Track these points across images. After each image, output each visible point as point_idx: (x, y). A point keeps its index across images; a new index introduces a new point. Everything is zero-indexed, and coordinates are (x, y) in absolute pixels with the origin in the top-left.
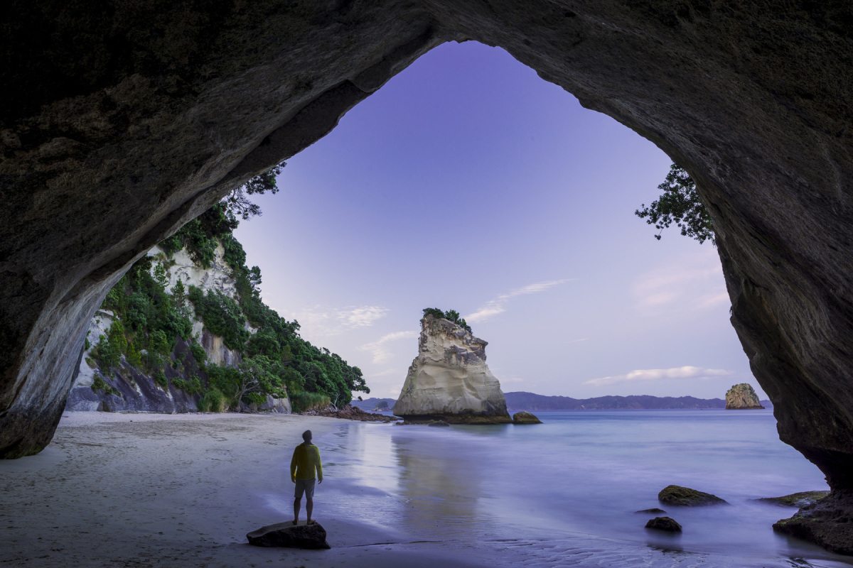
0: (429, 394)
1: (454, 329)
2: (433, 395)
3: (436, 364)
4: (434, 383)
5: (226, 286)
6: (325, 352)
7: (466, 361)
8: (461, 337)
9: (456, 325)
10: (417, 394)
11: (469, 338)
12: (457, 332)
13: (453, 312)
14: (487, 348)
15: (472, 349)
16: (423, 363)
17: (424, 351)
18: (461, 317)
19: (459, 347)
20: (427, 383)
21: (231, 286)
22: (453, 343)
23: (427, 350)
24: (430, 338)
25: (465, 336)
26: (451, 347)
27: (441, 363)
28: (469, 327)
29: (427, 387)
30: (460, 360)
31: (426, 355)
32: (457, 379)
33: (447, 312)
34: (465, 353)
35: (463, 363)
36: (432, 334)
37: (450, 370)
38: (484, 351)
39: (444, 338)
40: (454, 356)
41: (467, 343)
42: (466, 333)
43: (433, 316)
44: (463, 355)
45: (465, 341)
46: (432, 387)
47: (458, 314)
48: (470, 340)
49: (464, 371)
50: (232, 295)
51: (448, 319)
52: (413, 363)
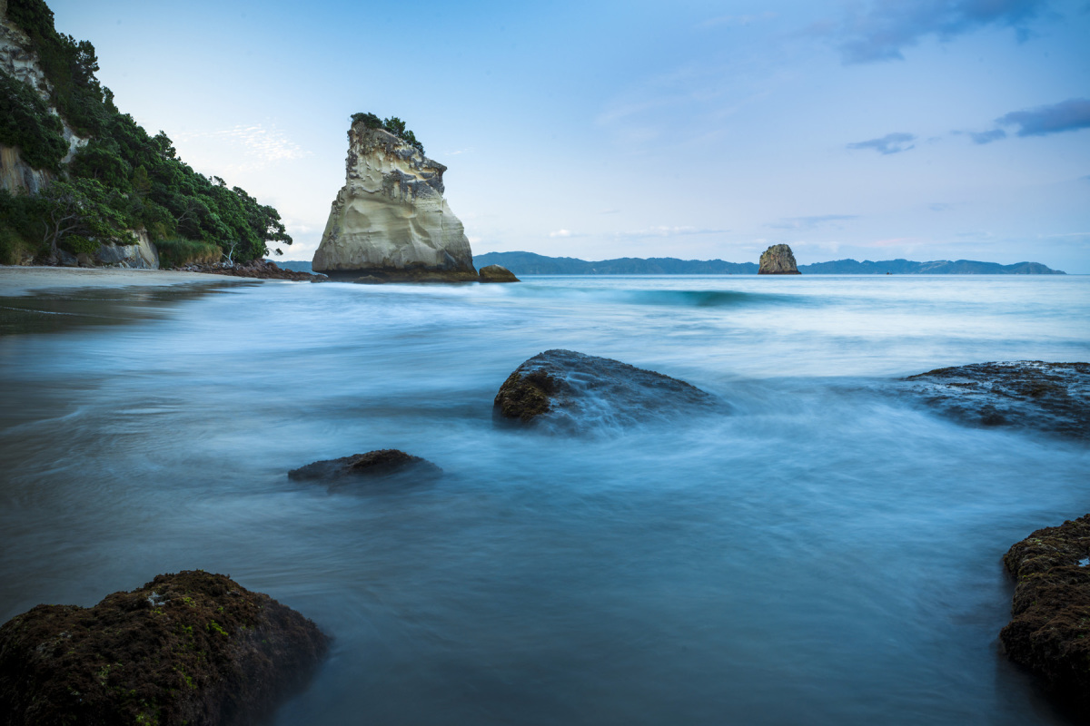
0: (362, 240)
1: (397, 146)
2: (367, 242)
3: (371, 197)
4: (369, 225)
5: (18, 65)
6: (217, 183)
7: (414, 194)
8: (407, 158)
9: (400, 140)
10: (344, 241)
11: (419, 160)
12: (401, 149)
13: (396, 121)
14: (445, 174)
15: (423, 176)
16: (352, 197)
17: (352, 177)
18: (407, 128)
19: (404, 172)
20: (359, 225)
21: (30, 65)
22: (395, 166)
23: (357, 177)
24: (360, 158)
25: (413, 157)
26: (393, 172)
27: (378, 195)
28: (419, 144)
29: (358, 230)
30: (406, 191)
31: (356, 184)
32: (402, 219)
33: (386, 120)
34: (413, 181)
35: (409, 196)
36: (363, 153)
37: (392, 207)
38: (441, 180)
39: (381, 159)
40: (396, 186)
41: (416, 167)
42: (414, 152)
43: (364, 125)
44: (410, 185)
45: (413, 164)
46: (365, 230)
47: (404, 123)
48: (421, 163)
49: (412, 207)
50: (34, 81)
51: (387, 129)
52: (338, 197)
